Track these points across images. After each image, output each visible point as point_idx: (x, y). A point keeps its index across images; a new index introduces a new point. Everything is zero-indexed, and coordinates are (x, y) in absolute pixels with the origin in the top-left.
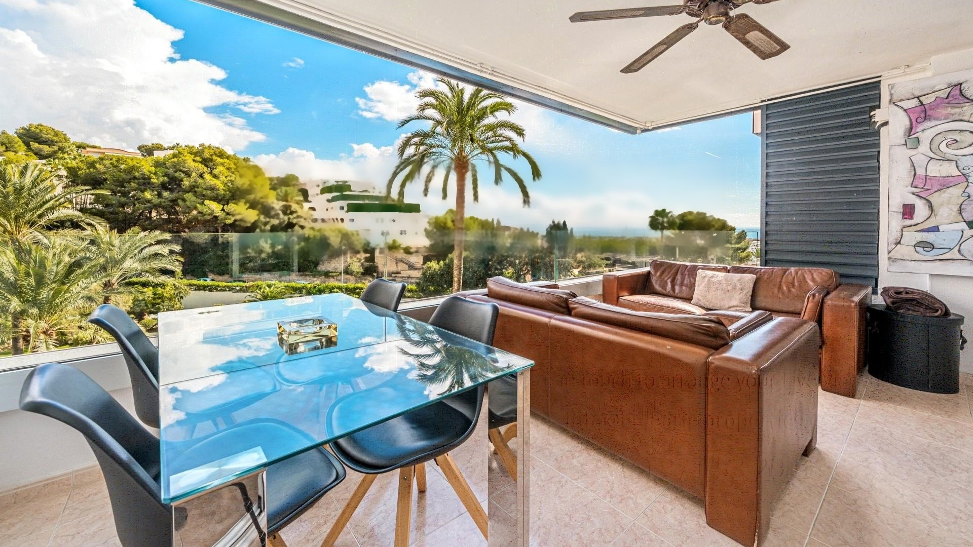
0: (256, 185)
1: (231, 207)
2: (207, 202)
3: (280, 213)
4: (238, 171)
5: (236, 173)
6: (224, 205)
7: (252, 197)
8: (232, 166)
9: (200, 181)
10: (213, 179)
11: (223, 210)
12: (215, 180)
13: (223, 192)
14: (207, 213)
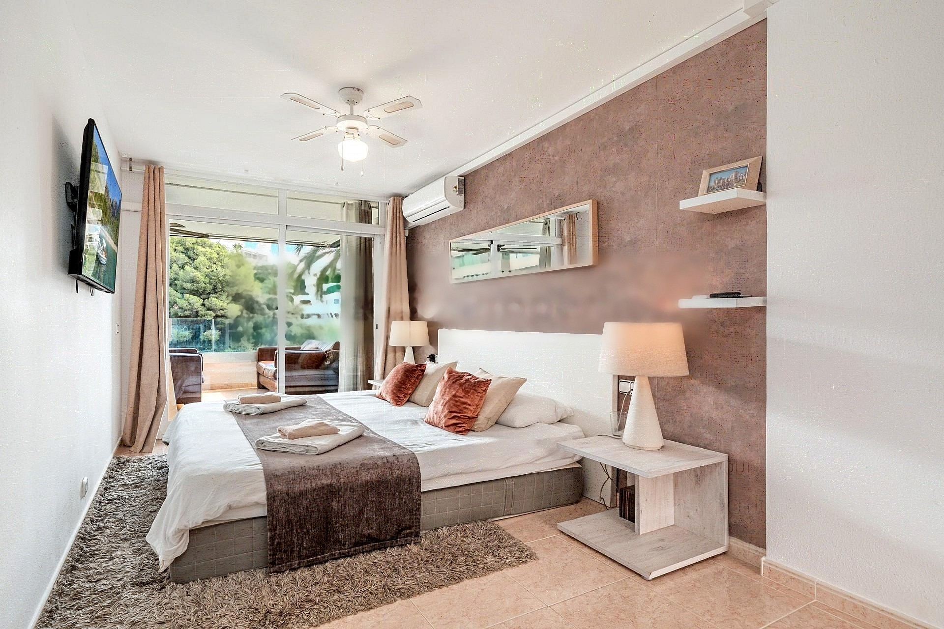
0: (240, 276)
1: (214, 301)
2: (187, 296)
3: (265, 307)
4: (220, 261)
5: (217, 263)
6: (204, 299)
7: (234, 290)
8: (215, 255)
9: (181, 272)
10: (194, 270)
11: (203, 305)
12: (196, 271)
13: (203, 285)
14: (187, 308)
